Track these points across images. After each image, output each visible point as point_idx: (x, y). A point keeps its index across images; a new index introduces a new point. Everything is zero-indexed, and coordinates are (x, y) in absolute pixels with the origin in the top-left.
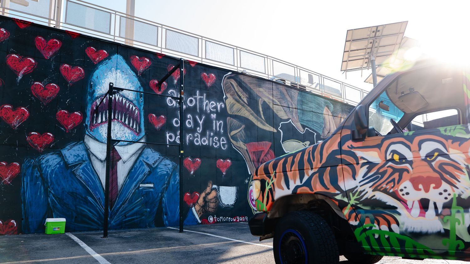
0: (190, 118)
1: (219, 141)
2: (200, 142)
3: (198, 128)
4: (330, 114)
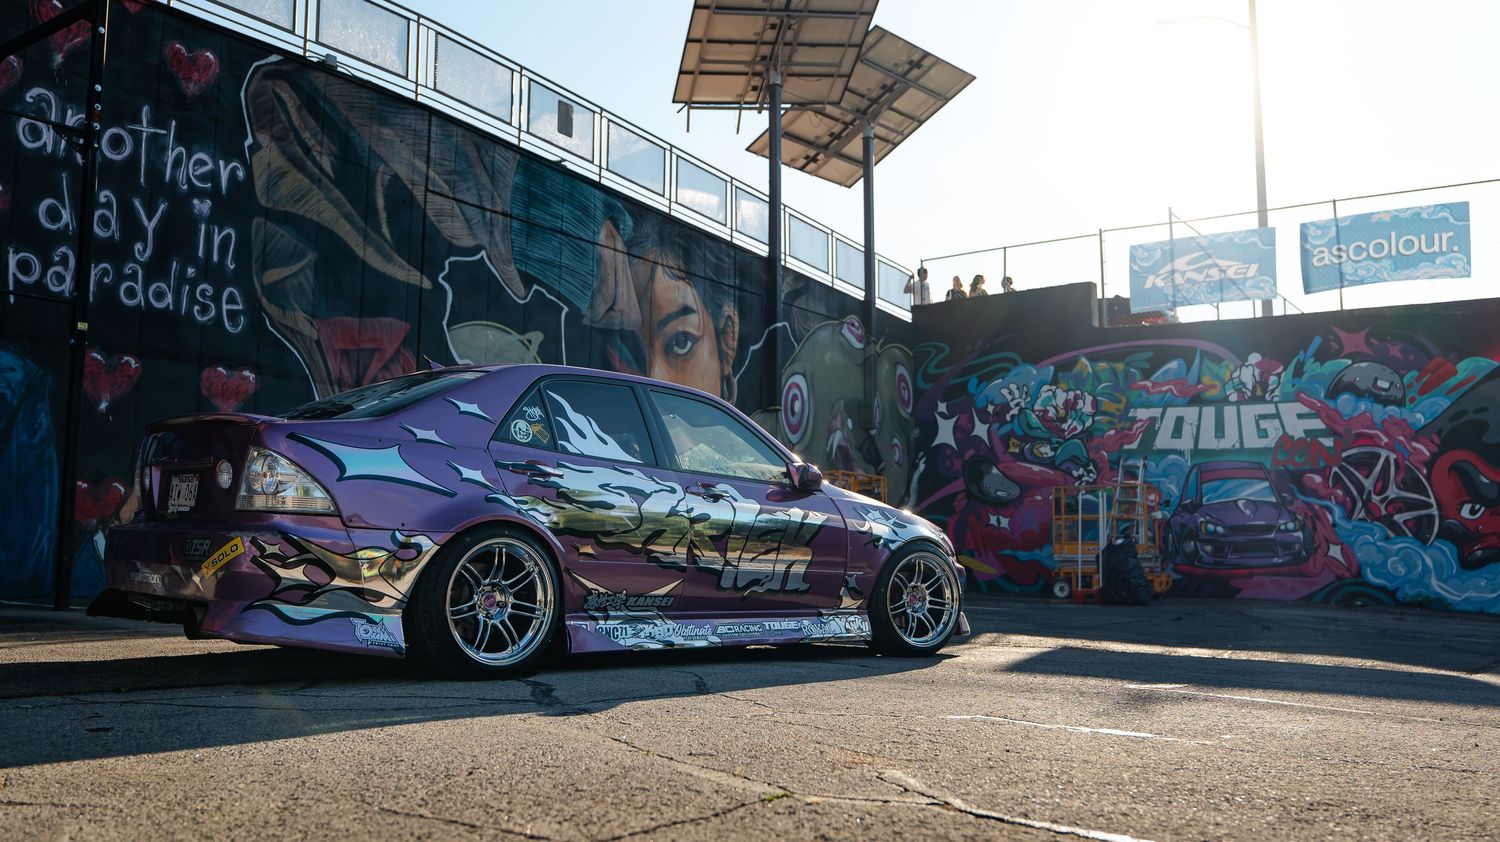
0: (108, 205)
1: (216, 298)
2: (140, 296)
3: (138, 246)
4: (620, 246)
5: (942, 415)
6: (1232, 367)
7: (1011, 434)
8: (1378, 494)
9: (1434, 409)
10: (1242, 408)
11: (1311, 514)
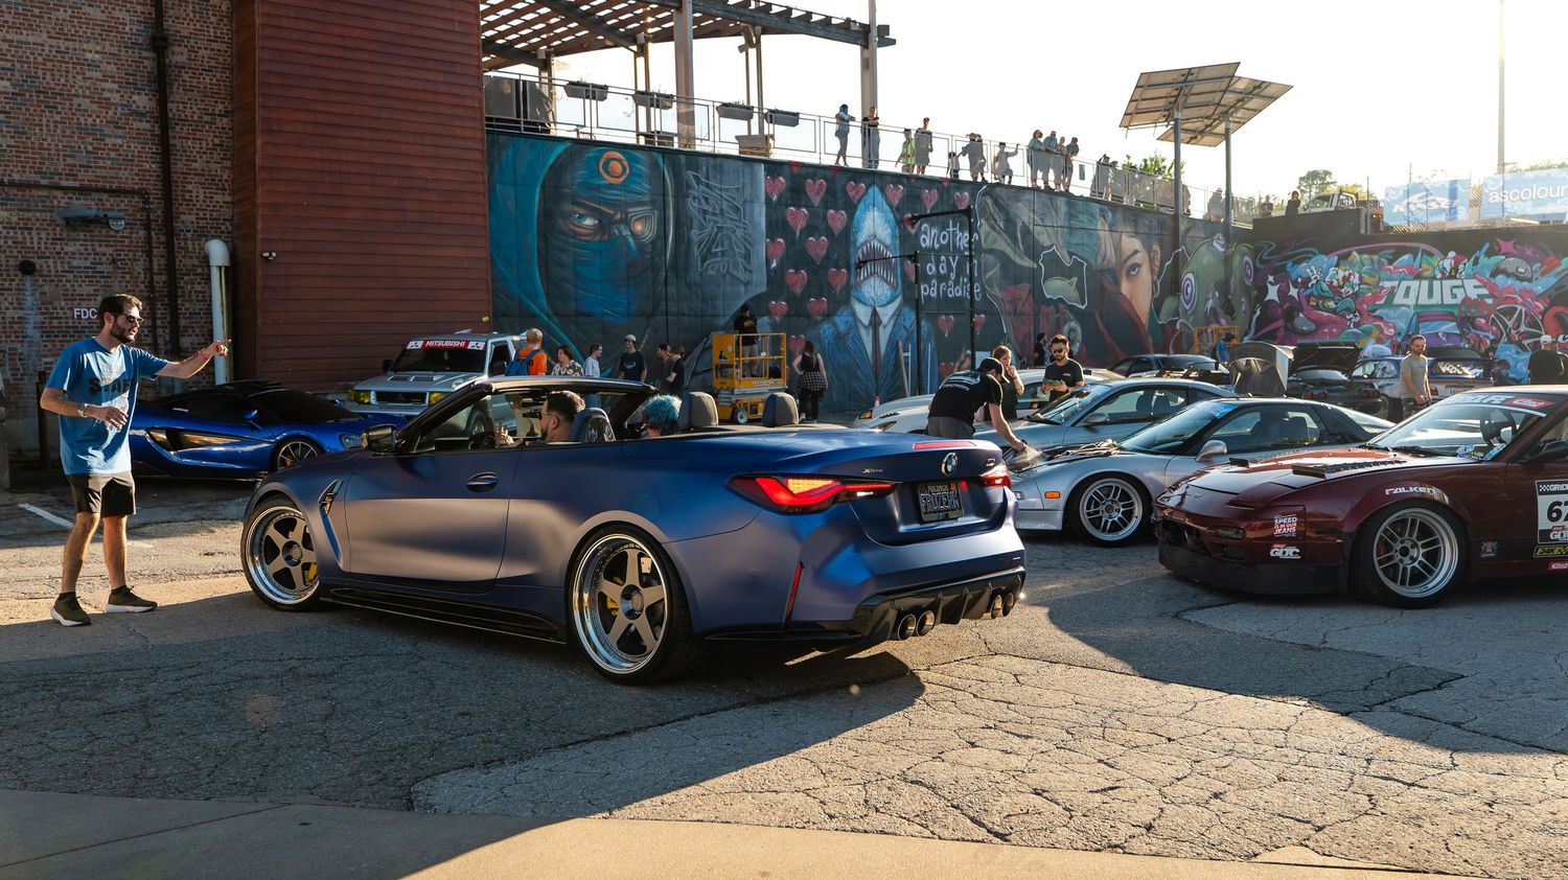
0: (943, 261)
2: (953, 293)
3: (952, 274)
4: (1107, 228)
5: (1270, 283)
6: (1439, 259)
7: (1311, 295)
8: (1515, 330)
9: (1548, 284)
10: (1444, 281)
11: (1477, 339)
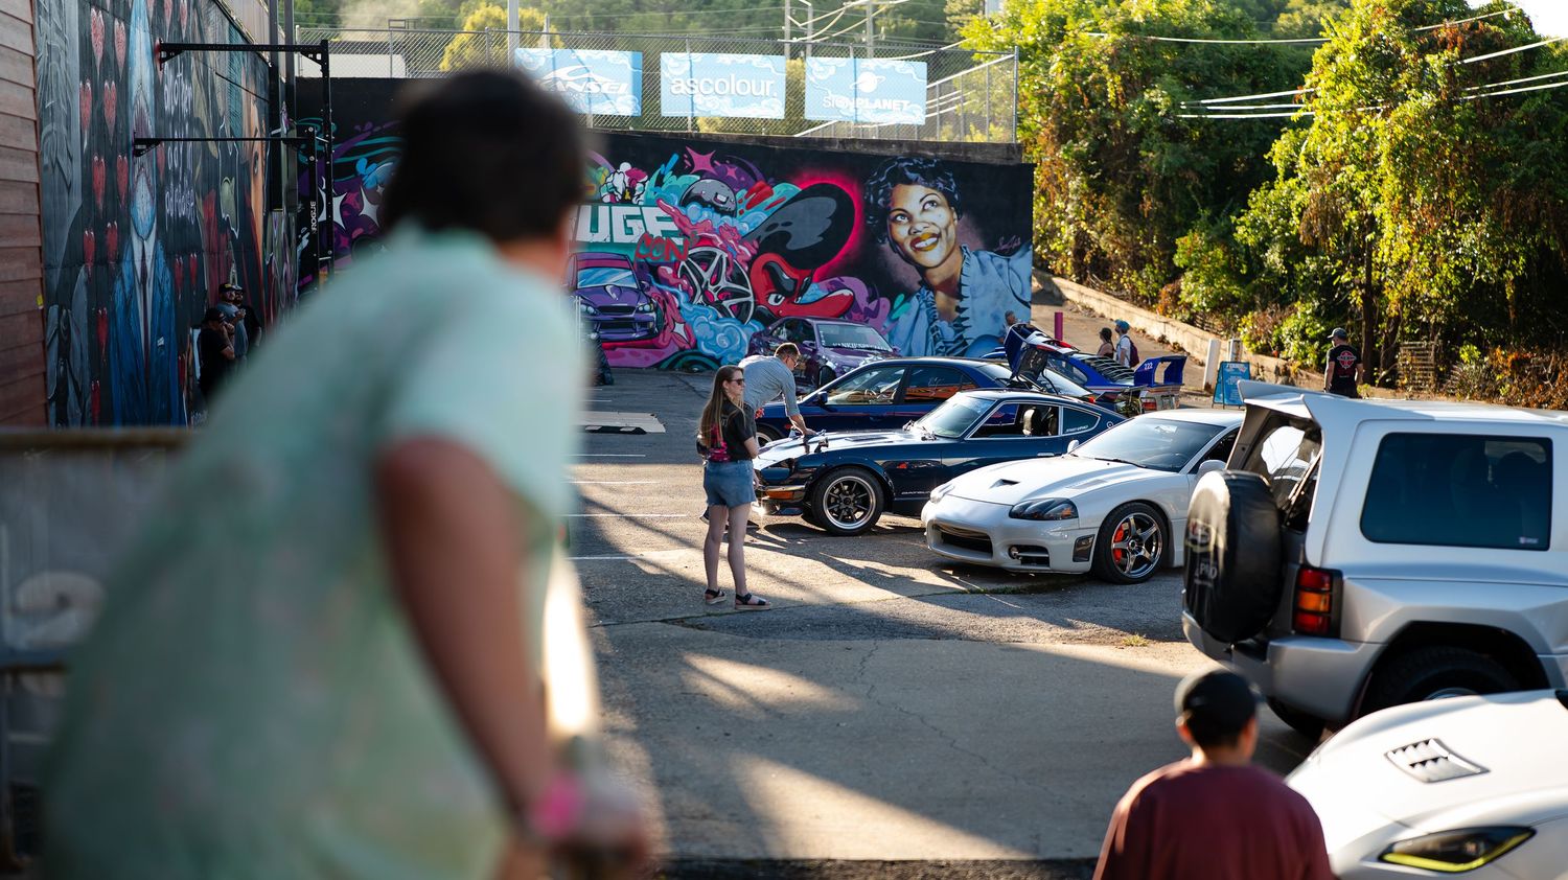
4: (245, 84)
6: (607, 172)
8: (713, 284)
9: (756, 221)
10: (613, 208)
11: (662, 298)
